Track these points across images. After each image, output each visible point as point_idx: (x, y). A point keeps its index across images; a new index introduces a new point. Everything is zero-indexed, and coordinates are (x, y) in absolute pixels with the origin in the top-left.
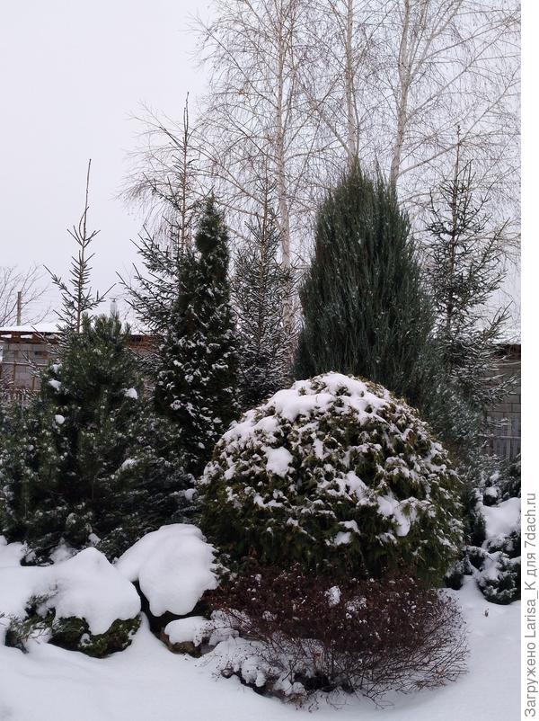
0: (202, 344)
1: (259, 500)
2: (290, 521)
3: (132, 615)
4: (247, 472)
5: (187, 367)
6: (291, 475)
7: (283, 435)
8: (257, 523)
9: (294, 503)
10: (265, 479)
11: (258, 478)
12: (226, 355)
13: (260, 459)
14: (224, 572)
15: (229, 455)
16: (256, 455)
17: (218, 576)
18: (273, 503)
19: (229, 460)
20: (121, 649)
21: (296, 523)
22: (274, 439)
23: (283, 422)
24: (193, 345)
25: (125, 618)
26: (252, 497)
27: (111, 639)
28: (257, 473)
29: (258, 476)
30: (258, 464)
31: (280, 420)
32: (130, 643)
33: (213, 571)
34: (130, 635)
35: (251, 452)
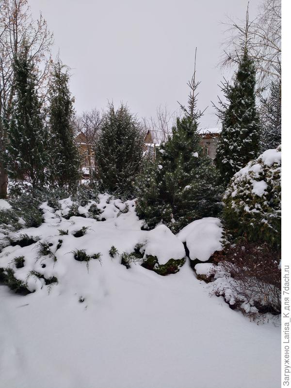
0: (238, 129)
1: (247, 208)
2: (263, 220)
3: (180, 258)
4: (242, 194)
5: (230, 142)
6: (265, 196)
7: (263, 174)
8: (246, 220)
9: (266, 211)
10: (251, 198)
11: (248, 197)
12: (251, 135)
13: (249, 186)
14: (226, 243)
15: (235, 184)
16: (247, 185)
17: (223, 245)
18: (254, 210)
19: (235, 187)
20: (174, 273)
21: (266, 222)
22: (258, 176)
23: (265, 167)
24: (234, 130)
25: (176, 258)
26: (244, 207)
27: (169, 267)
28: (247, 194)
29: (248, 195)
30: (248, 189)
31: (263, 166)
32: (179, 270)
33: (221, 242)
34: (179, 267)
35: (245, 183)
